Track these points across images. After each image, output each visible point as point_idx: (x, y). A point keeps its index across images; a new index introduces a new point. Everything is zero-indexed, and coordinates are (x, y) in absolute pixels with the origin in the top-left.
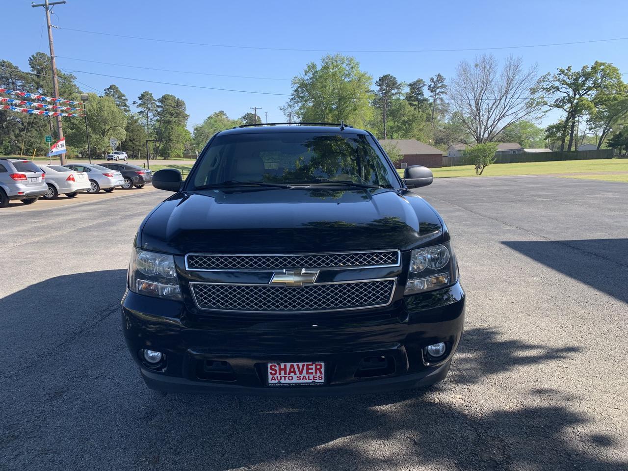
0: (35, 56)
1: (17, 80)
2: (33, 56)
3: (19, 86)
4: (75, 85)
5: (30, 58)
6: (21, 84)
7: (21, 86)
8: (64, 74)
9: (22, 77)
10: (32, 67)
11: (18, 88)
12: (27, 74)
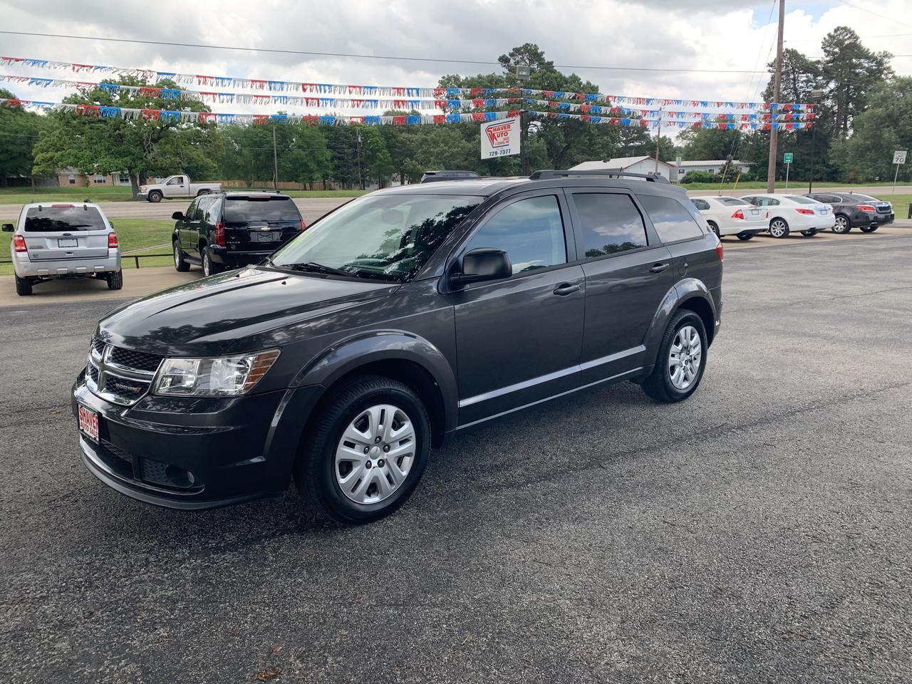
0: (832, 33)
1: (800, 73)
2: (829, 35)
3: (802, 82)
4: (889, 68)
5: (825, 39)
6: (805, 79)
7: (804, 81)
8: (874, 53)
9: (810, 68)
10: (825, 51)
11: (801, 85)
12: (818, 62)
